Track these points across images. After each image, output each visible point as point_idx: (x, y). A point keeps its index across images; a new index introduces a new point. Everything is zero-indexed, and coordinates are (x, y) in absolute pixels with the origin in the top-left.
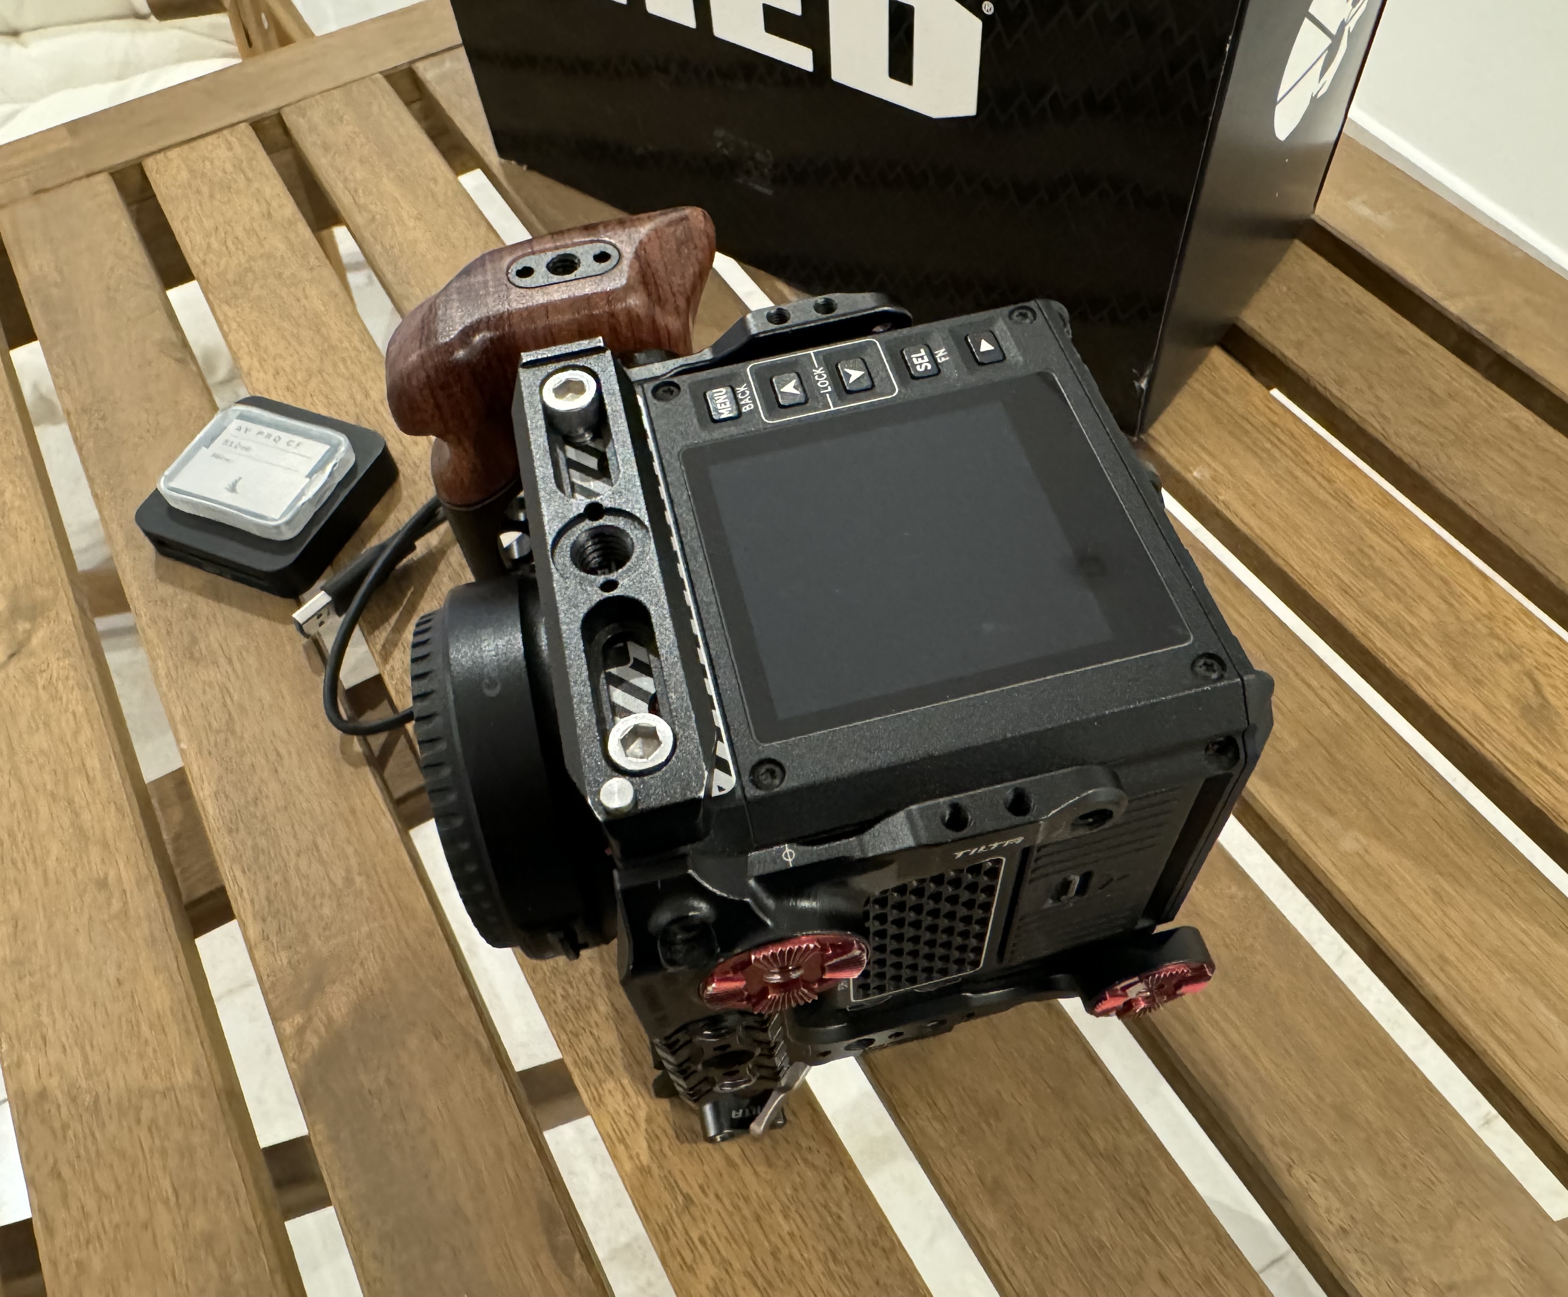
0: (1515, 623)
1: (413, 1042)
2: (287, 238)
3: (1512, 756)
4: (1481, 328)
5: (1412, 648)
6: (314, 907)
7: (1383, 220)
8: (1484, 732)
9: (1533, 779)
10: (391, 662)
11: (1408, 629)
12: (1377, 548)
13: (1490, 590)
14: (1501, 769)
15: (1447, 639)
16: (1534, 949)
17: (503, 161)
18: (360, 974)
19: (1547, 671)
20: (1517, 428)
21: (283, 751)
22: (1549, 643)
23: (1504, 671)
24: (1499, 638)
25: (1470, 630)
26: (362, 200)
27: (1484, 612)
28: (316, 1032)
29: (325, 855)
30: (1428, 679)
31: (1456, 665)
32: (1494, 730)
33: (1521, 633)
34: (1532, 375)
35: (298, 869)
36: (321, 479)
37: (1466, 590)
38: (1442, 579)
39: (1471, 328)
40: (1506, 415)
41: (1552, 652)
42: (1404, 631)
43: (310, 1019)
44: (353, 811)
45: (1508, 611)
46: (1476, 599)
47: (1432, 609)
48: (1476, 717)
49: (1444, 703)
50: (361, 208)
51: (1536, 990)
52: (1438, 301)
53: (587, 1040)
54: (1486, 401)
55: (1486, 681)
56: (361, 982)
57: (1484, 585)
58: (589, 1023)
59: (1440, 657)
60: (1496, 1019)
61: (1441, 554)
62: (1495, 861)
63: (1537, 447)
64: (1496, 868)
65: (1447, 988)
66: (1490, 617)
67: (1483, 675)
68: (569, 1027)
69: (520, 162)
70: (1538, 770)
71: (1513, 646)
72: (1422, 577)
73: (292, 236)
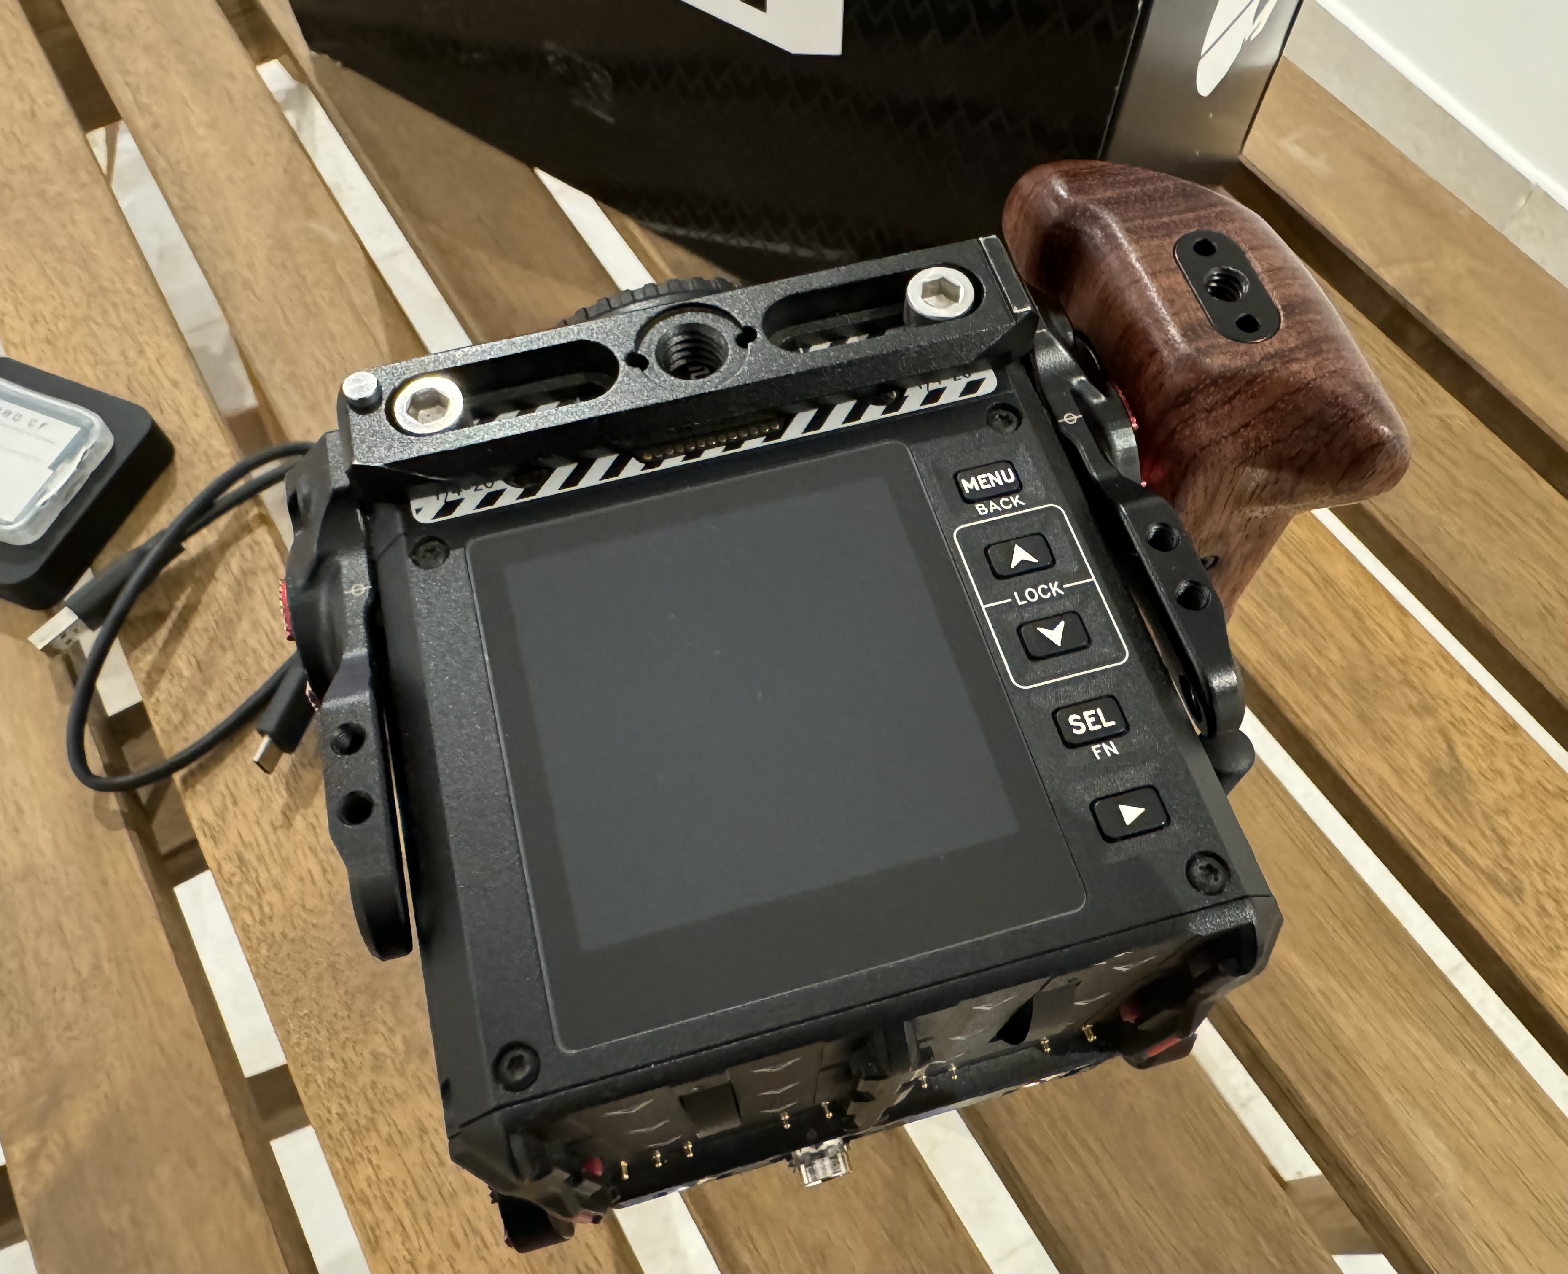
0: (1430, 667)
1: (164, 1172)
2: (54, 147)
3: (1419, 831)
4: (1417, 303)
5: (1317, 697)
6: (54, 1001)
7: (1318, 165)
8: (1389, 799)
9: (1440, 860)
10: (156, 693)
11: (1314, 672)
12: (1287, 573)
13: (1406, 626)
14: (1407, 848)
15: (1355, 687)
16: (1428, 1065)
17: (314, 53)
18: (105, 1087)
19: (1462, 728)
20: (1448, 427)
21: (25, 805)
22: (1467, 694)
23: (1416, 726)
24: (1413, 687)
25: (1381, 674)
26: (145, 99)
27: (1399, 653)
28: (50, 1158)
29: (68, 936)
30: (1331, 734)
31: (1363, 718)
32: (1401, 799)
33: (1438, 681)
34: (1470, 362)
35: (37, 954)
36: (69, 469)
37: (1380, 626)
38: (1355, 612)
39: (1406, 302)
40: (1439, 412)
41: (1470, 704)
42: (1310, 675)
43: (44, 1142)
44: (104, 882)
45: (1424, 654)
46: (1391, 638)
47: (1341, 649)
48: (1382, 782)
49: (1348, 764)
50: (144, 109)
51: (1425, 1113)
52: (1373, 268)
53: (364, 1171)
54: (1418, 395)
55: (1395, 738)
56: (106, 1096)
57: (1401, 621)
58: (367, 1148)
59: (1347, 708)
60: (1380, 1147)
61: (1357, 583)
62: (1392, 958)
63: (1470, 451)
64: (1393, 967)
65: (1330, 1111)
66: (1404, 661)
67: (1393, 731)
68: (345, 1153)
69: (334, 56)
70: (1446, 848)
71: (1427, 696)
72: (1334, 610)
73: (59, 143)
